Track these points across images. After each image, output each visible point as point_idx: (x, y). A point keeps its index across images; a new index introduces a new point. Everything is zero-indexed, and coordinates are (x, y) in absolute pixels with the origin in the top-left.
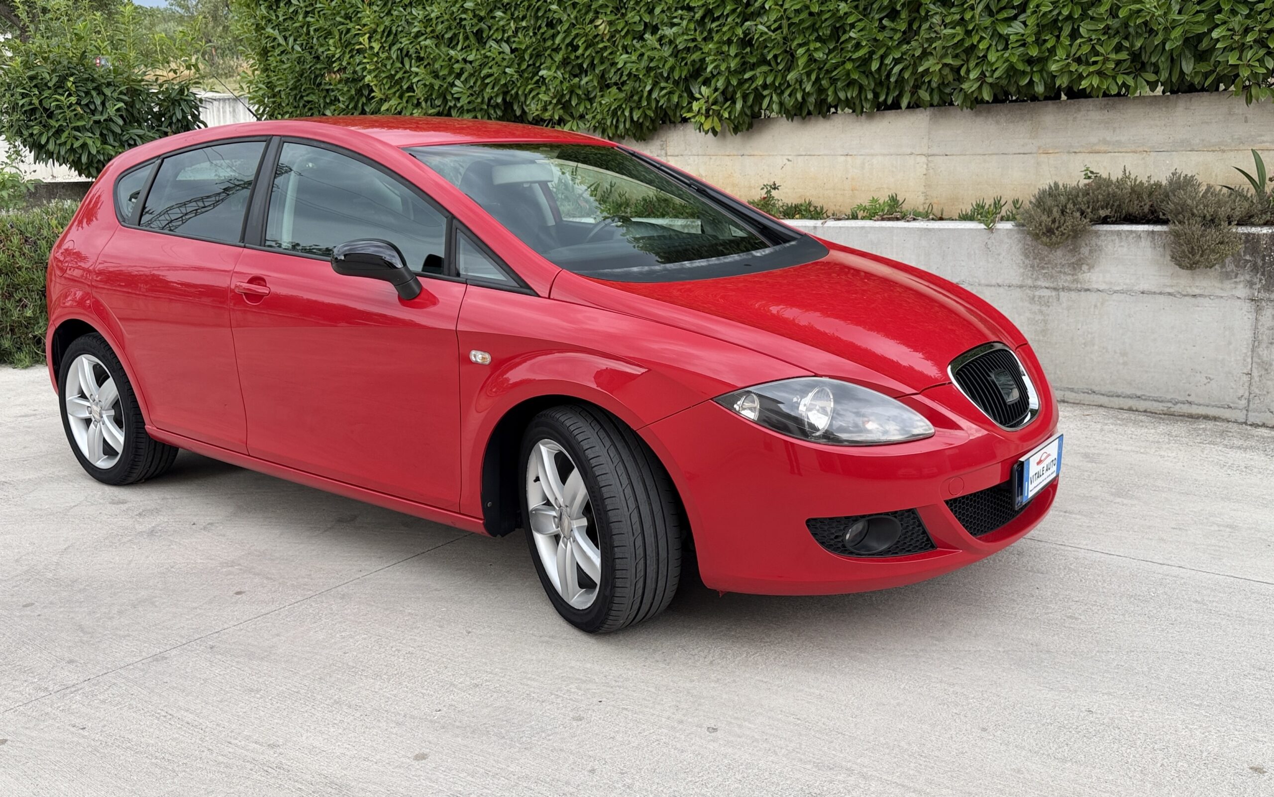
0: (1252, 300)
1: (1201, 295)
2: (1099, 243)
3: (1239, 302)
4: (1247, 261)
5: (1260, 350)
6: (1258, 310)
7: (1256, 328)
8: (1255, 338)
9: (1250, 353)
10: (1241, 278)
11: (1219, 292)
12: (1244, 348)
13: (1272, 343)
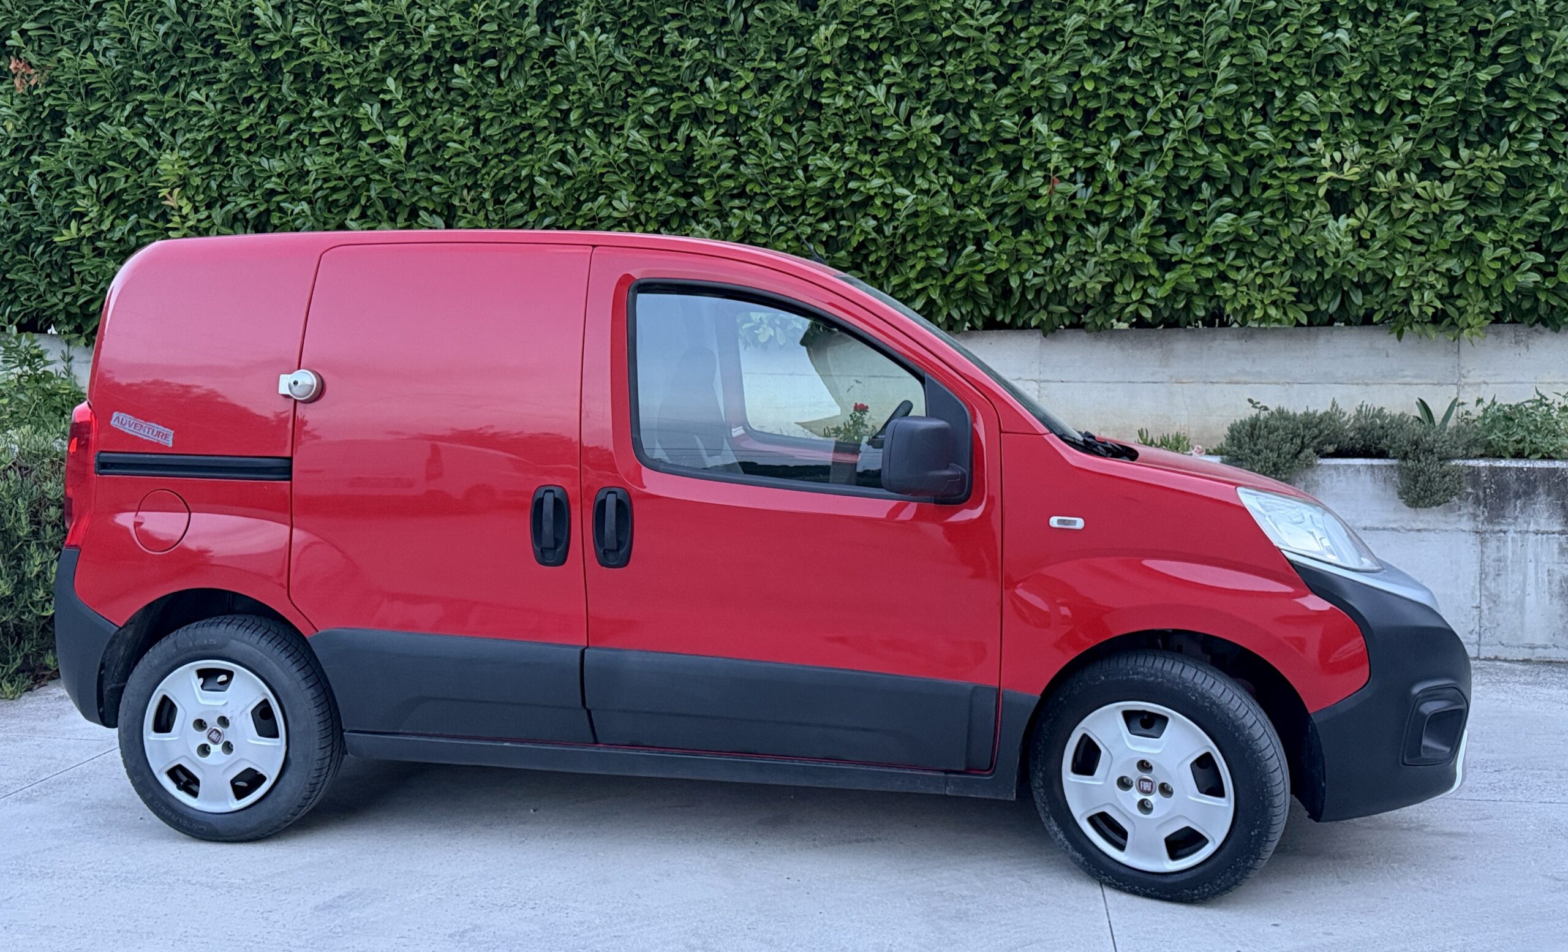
0: (1477, 533)
1: (1425, 530)
2: (1315, 478)
3: (1464, 535)
4: (1469, 494)
5: (1487, 583)
6: (1483, 542)
7: (1482, 560)
8: (1482, 571)
9: (1478, 586)
10: (1464, 511)
11: (1443, 526)
12: (1473, 582)
13: (1498, 575)
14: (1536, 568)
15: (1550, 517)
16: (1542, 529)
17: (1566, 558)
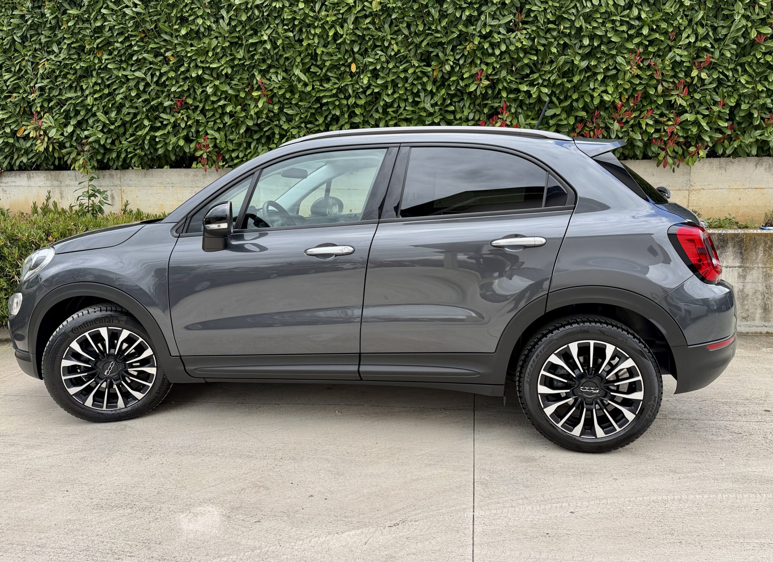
17: (741, 280)
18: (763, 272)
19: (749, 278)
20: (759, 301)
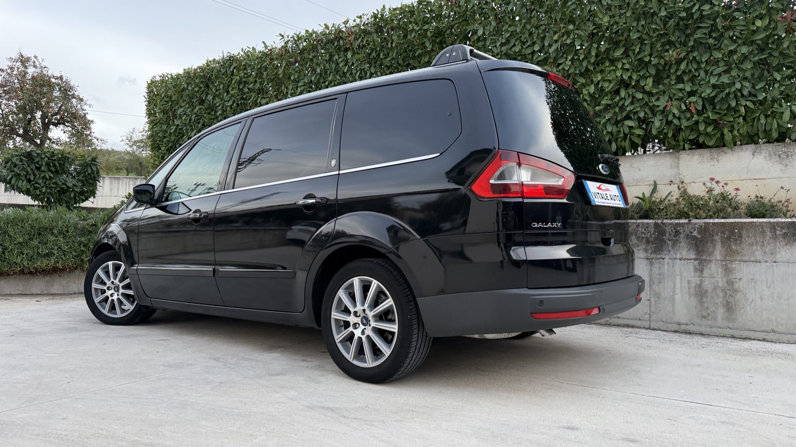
0: (647, 259)
5: (654, 286)
6: (651, 264)
7: (651, 275)
13: (660, 282)
14: (681, 280)
15: (689, 250)
16: (684, 257)
17: (698, 274)
18: (722, 265)
19: (706, 272)
20: (720, 300)
